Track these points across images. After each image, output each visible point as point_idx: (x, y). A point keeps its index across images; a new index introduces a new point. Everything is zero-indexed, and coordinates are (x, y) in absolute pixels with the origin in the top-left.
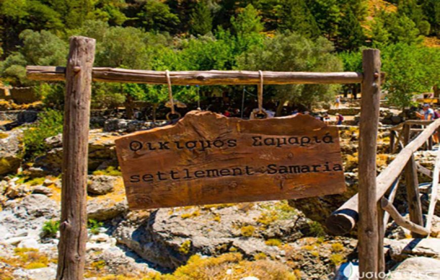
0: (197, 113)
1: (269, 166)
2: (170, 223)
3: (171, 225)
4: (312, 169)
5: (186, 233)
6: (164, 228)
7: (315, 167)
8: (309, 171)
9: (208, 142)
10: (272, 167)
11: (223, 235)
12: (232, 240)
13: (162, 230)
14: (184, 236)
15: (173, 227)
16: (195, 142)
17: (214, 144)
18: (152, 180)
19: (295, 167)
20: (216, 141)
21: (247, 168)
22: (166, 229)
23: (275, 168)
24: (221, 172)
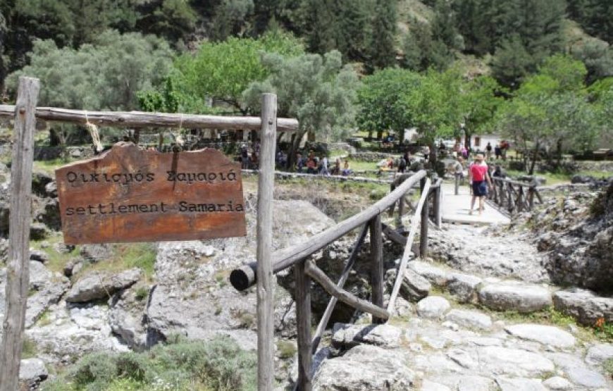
0: (122, 145)
1: (181, 203)
2: (166, 307)
3: (166, 310)
4: (217, 208)
5: (182, 322)
6: (159, 313)
7: (220, 205)
8: (214, 210)
9: (131, 175)
10: (183, 204)
11: (220, 326)
12: (229, 333)
13: (157, 315)
14: (180, 325)
15: (169, 312)
16: (119, 175)
17: (136, 177)
18: (83, 214)
19: (202, 205)
20: (138, 174)
21: (162, 204)
22: (162, 314)
23: (186, 205)
24: (140, 208)
